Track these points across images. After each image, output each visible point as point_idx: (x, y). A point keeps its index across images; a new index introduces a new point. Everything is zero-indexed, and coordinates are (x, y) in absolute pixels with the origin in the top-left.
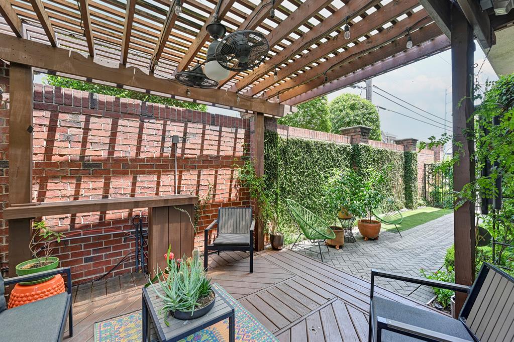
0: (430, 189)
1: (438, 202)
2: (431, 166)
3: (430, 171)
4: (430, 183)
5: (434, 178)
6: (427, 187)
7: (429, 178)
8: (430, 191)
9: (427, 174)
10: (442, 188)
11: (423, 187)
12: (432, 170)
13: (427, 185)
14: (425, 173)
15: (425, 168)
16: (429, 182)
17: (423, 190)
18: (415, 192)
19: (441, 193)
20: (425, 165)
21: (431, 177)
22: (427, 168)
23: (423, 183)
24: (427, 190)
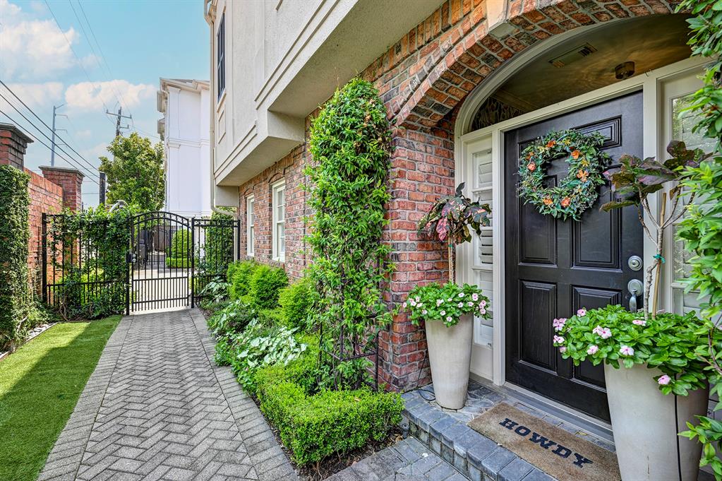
0: (56, 277)
1: (78, 306)
2: (62, 221)
3: (60, 233)
4: (59, 262)
5: (67, 249)
6: (50, 273)
7: (54, 249)
8: (59, 280)
9: (50, 239)
10: (87, 271)
11: (38, 273)
12: (64, 228)
13: (50, 268)
14: (44, 239)
15: (44, 223)
16: (54, 260)
17: (39, 283)
18: (19, 295)
19: (84, 284)
20: (44, 216)
21: (60, 246)
22: (49, 226)
23: (37, 263)
24: (49, 280)
